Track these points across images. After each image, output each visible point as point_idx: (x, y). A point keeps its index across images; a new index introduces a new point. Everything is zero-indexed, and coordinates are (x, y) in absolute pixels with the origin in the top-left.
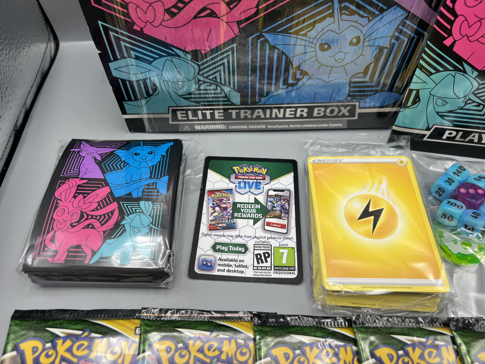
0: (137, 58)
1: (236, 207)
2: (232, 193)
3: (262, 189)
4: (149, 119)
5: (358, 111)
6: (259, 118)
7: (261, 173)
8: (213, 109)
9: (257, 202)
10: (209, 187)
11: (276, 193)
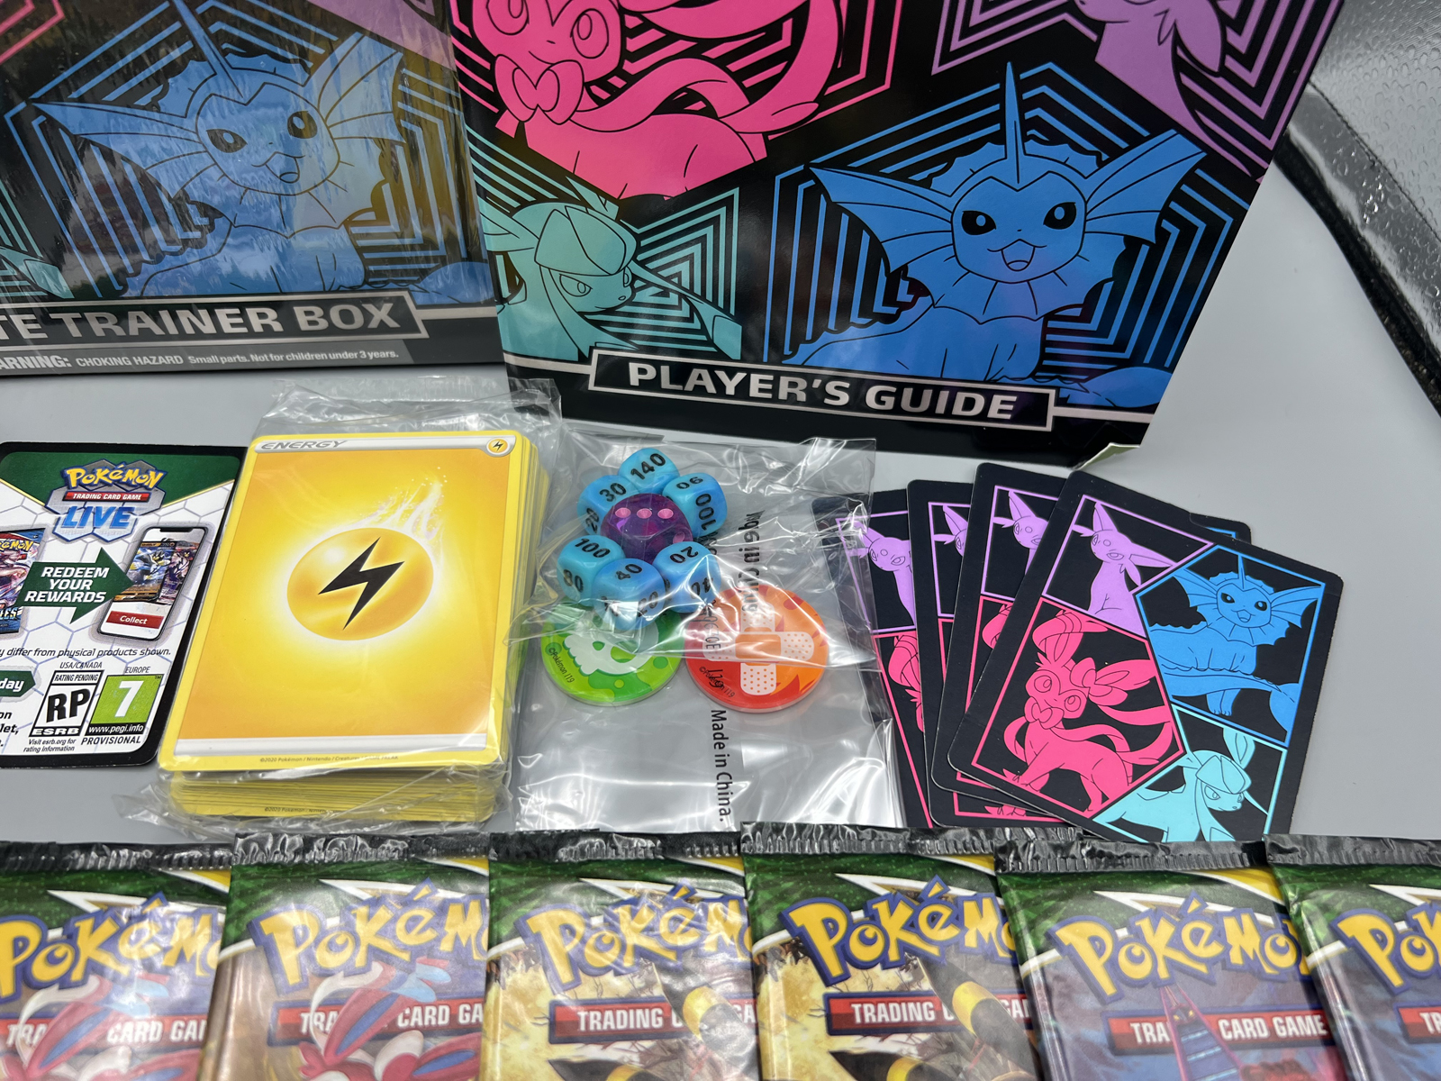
1: (36, 578)
2: (38, 540)
3: (129, 528)
5: (419, 316)
6: (146, 335)
7: (141, 485)
8: (3, 312)
9: (103, 559)
11: (166, 535)
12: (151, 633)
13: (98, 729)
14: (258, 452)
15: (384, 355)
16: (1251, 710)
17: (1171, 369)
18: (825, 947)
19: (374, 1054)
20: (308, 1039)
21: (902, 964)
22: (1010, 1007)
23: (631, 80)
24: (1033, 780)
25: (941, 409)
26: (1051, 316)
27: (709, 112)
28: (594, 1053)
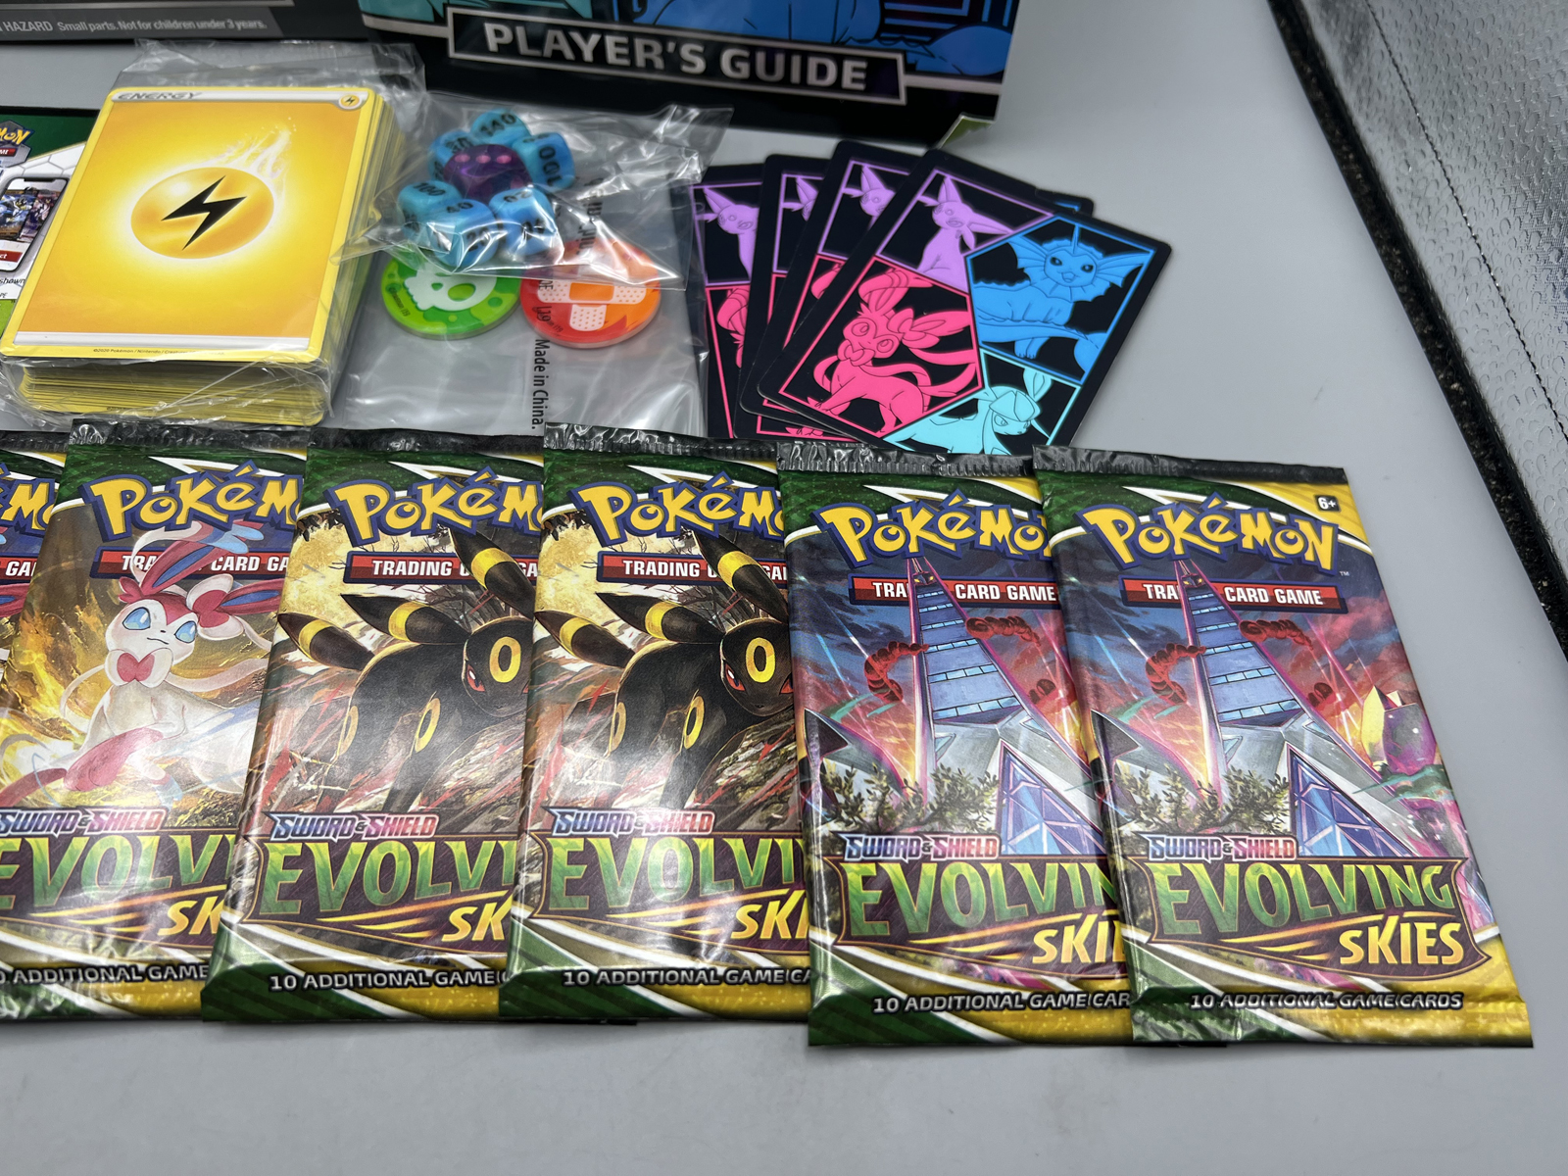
7: (9, 142)
11: (29, 185)
12: (12, 266)
14: (114, 101)
15: (252, 25)
16: (1056, 354)
17: (1010, 29)
18: (607, 519)
19: (188, 589)
20: (128, 574)
21: (678, 535)
22: (771, 571)
24: (834, 407)
25: (795, 77)
28: (384, 591)
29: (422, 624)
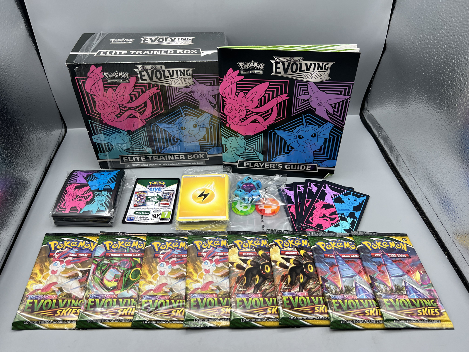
0: (104, 134)
1: (147, 198)
2: (147, 192)
3: (161, 191)
4: (110, 162)
5: (208, 156)
6: (162, 160)
7: (162, 184)
8: (140, 156)
9: (158, 195)
10: (136, 190)
11: (168, 192)
12: (168, 206)
13: (162, 219)
15: (201, 163)
16: (352, 215)
17: (336, 160)
18: (280, 245)
19: (213, 258)
20: (203, 256)
21: (292, 247)
23: (247, 118)
24: (314, 225)
25: (298, 168)
26: (314, 152)
27: (259, 122)
28: (245, 258)
29: (253, 263)
